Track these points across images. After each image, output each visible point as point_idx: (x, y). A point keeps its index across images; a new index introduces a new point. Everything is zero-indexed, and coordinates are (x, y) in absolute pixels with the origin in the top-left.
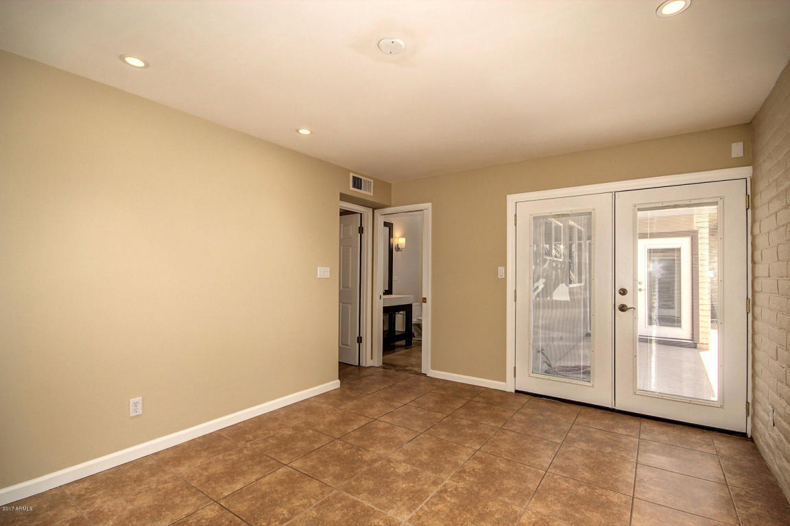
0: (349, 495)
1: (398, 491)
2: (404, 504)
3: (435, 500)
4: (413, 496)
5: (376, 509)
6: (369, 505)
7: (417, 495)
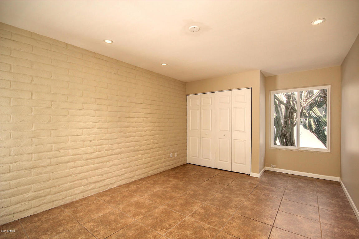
0: (213, 227)
1: (190, 229)
2: (187, 223)
3: (173, 224)
4: (183, 226)
5: (199, 221)
6: (202, 223)
7: (181, 227)
